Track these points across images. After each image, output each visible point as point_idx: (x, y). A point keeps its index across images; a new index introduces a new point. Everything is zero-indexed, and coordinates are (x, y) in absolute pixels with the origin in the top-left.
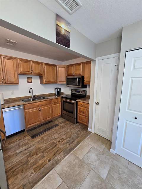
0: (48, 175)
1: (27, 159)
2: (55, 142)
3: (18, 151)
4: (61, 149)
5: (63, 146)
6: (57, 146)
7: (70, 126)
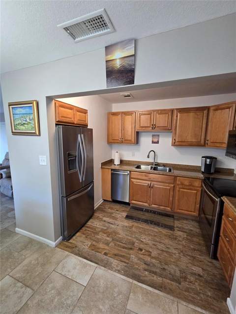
0: (89, 262)
1: (100, 231)
2: (136, 244)
3: (105, 219)
4: (129, 259)
5: (136, 260)
6: (131, 251)
7: (195, 250)
